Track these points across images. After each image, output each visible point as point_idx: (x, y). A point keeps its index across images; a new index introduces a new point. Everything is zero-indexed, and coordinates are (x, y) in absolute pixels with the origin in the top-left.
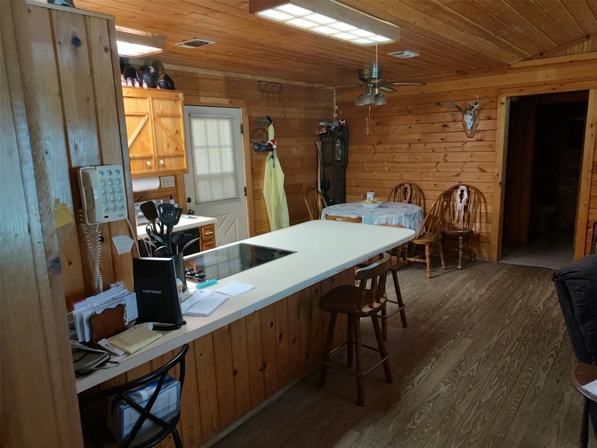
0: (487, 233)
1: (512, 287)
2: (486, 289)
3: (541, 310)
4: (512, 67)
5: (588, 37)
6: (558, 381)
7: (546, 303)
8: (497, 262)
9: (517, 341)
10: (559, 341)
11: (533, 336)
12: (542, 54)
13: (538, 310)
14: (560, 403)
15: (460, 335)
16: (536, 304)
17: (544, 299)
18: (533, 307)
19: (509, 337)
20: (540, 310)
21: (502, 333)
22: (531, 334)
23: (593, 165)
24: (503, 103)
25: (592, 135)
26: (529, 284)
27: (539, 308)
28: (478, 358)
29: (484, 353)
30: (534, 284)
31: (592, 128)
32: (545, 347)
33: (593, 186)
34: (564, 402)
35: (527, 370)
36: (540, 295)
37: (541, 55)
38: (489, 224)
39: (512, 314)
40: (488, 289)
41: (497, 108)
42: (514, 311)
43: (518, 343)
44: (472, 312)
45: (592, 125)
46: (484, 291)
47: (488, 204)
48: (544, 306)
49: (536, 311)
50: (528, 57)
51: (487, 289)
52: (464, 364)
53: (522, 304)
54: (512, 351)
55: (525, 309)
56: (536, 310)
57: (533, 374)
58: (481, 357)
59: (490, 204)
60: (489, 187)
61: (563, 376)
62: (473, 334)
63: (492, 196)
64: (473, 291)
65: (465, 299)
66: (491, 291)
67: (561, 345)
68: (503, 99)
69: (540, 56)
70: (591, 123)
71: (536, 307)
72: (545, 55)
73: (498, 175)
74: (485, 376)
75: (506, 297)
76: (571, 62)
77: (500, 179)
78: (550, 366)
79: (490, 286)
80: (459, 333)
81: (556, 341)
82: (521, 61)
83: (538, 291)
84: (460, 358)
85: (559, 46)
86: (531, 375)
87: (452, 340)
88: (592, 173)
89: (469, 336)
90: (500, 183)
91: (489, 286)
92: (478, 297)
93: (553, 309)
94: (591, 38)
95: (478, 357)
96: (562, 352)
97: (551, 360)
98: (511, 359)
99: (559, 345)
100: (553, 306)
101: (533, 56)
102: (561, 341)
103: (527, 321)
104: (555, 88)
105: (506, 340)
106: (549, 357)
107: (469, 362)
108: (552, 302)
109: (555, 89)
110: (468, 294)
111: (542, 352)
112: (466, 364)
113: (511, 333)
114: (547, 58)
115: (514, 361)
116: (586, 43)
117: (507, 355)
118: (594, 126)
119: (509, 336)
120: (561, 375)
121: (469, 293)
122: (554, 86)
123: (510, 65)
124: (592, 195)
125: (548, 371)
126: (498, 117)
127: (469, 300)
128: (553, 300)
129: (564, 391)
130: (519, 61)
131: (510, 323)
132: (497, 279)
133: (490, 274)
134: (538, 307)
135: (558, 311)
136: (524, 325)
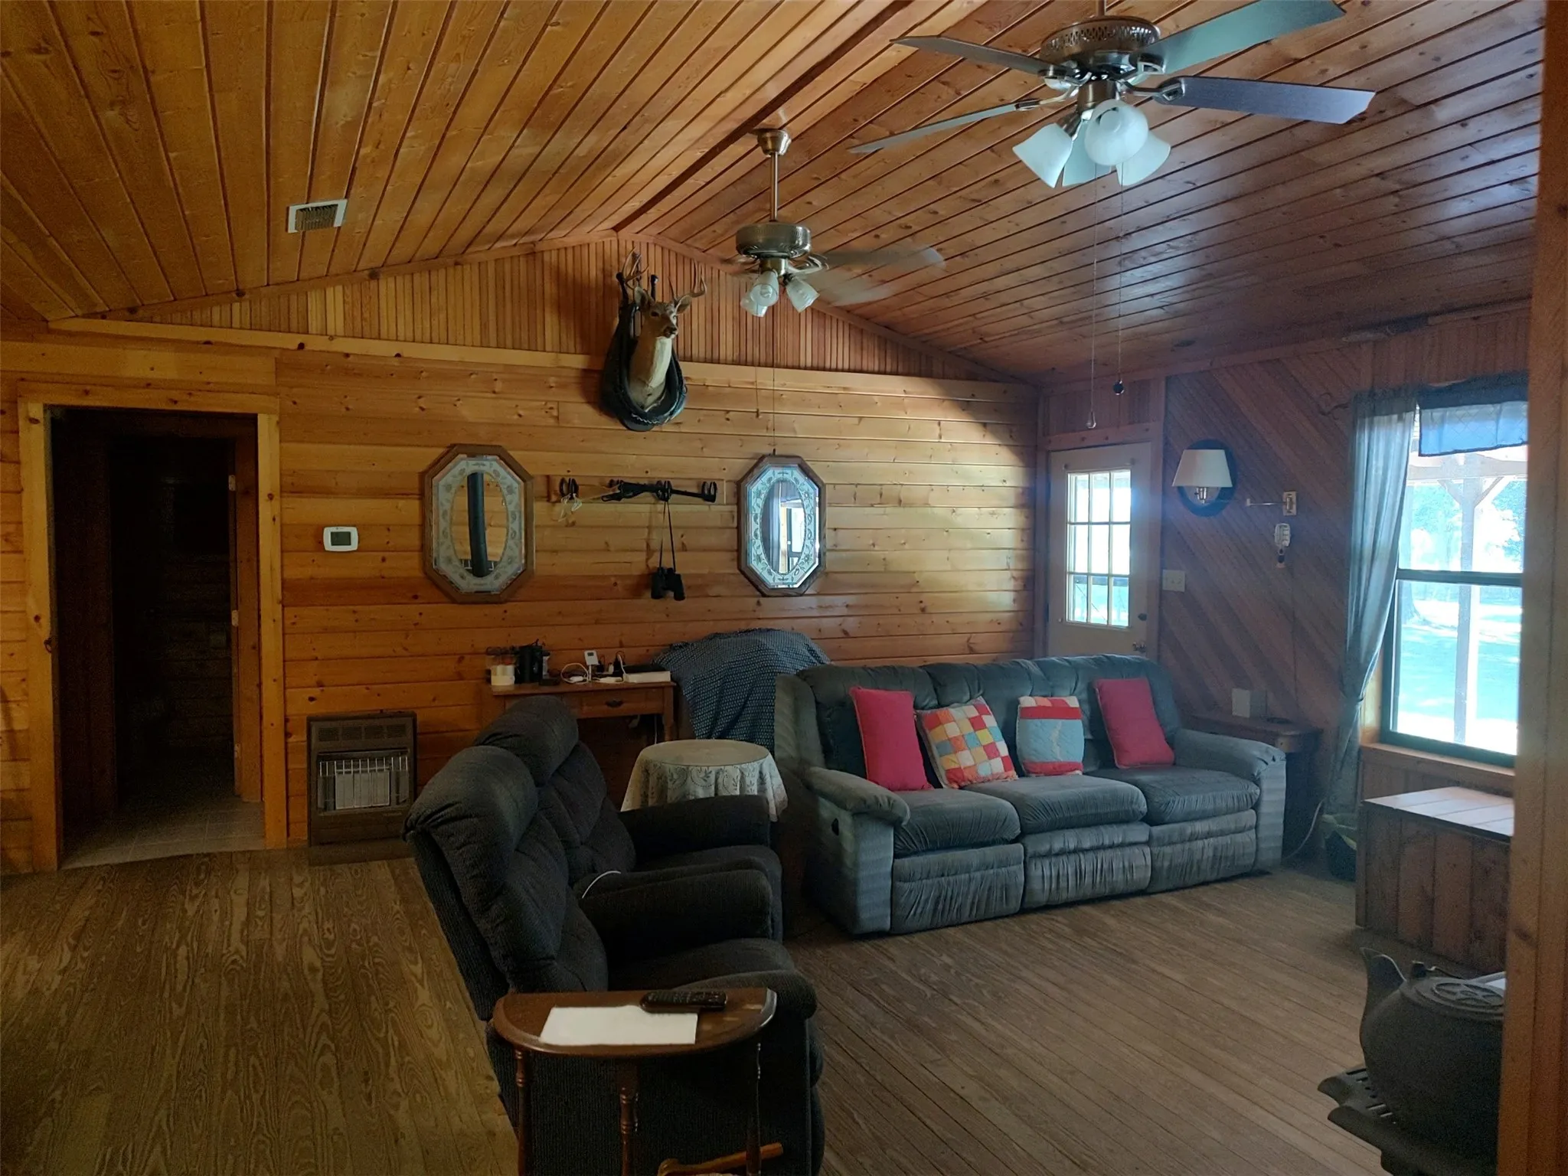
0: (20, 790)
1: (140, 922)
2: (69, 948)
3: (244, 954)
4: (52, 326)
5: (240, 294)
6: (369, 1097)
7: (248, 936)
8: (59, 867)
9: (228, 1047)
10: (322, 1010)
11: (258, 1021)
12: (132, 310)
13: (236, 957)
14: (396, 1141)
15: (64, 1095)
16: (225, 945)
17: (237, 927)
18: (223, 955)
19: (205, 1047)
20: (242, 957)
21: (181, 1044)
22: (252, 1019)
23: (283, 588)
24: (34, 421)
25: (274, 519)
26: (183, 905)
27: (237, 952)
28: (152, 1134)
29: (163, 1113)
30: (193, 898)
31: (273, 501)
32: (301, 1036)
33: (287, 636)
34: (403, 1136)
35: (290, 1104)
36: (222, 921)
37: (132, 312)
38: (20, 763)
39: (179, 988)
40: (76, 947)
41: (17, 432)
42: (181, 977)
43: (232, 1052)
44: (63, 1022)
45: (271, 497)
46: (67, 956)
47: (13, 705)
48: (247, 944)
49: (234, 962)
50: (98, 310)
51: (73, 949)
52: (120, 1168)
53: (191, 955)
54: (229, 1076)
55: (204, 966)
56: (233, 958)
57: (308, 1105)
58: (160, 1127)
59: (21, 704)
60: (12, 655)
61: (370, 1082)
62: (101, 1077)
63: (24, 680)
64: (34, 964)
65: (19, 993)
66: (86, 949)
67: (331, 1016)
68: (36, 410)
69: (127, 314)
70: (270, 492)
71: (229, 952)
72: (141, 313)
73: (37, 618)
74: (197, 1169)
75: (139, 950)
76: (208, 343)
77: (45, 630)
78: (334, 1074)
79: (78, 937)
80: (57, 1094)
81: (316, 1011)
82: (77, 316)
83: (213, 913)
84: (100, 1156)
85: (175, 300)
86: (305, 1112)
87: (47, 1121)
88: (283, 606)
89: (92, 1088)
90: (47, 642)
91: (73, 939)
92: (60, 977)
93: (271, 946)
94: (247, 296)
95: (150, 1131)
96: (341, 1031)
97: (329, 1059)
98: (239, 1097)
99: (325, 1018)
100: (267, 936)
101: (110, 310)
102: (327, 1007)
103: (225, 993)
104: (176, 399)
105: (202, 1057)
106: (321, 1054)
107: (133, 1157)
108: (259, 928)
109: (176, 402)
110: (20, 978)
111: (301, 1050)
112: (128, 1164)
113: (202, 1034)
114: (148, 322)
115: (248, 1097)
116: (236, 306)
117: (224, 1092)
118: (277, 497)
119: (201, 1046)
120: (366, 1081)
121: (24, 973)
122: (174, 394)
123: (47, 321)
124: (288, 656)
125: (336, 1085)
126: (24, 458)
127: (35, 992)
128: (260, 923)
129: (392, 1112)
130: (73, 314)
131: (188, 1012)
132: (87, 913)
133: (58, 906)
134: (232, 949)
135: (285, 944)
136: (223, 1003)
